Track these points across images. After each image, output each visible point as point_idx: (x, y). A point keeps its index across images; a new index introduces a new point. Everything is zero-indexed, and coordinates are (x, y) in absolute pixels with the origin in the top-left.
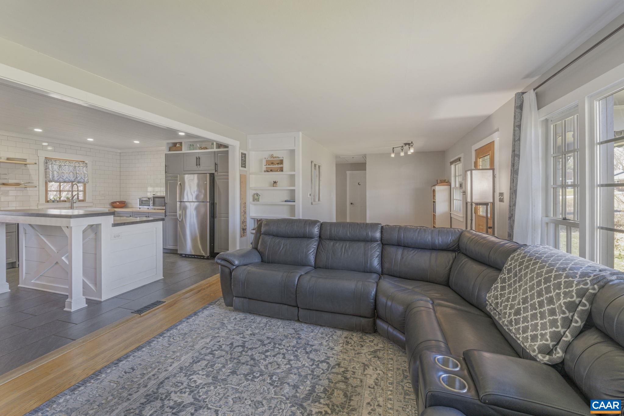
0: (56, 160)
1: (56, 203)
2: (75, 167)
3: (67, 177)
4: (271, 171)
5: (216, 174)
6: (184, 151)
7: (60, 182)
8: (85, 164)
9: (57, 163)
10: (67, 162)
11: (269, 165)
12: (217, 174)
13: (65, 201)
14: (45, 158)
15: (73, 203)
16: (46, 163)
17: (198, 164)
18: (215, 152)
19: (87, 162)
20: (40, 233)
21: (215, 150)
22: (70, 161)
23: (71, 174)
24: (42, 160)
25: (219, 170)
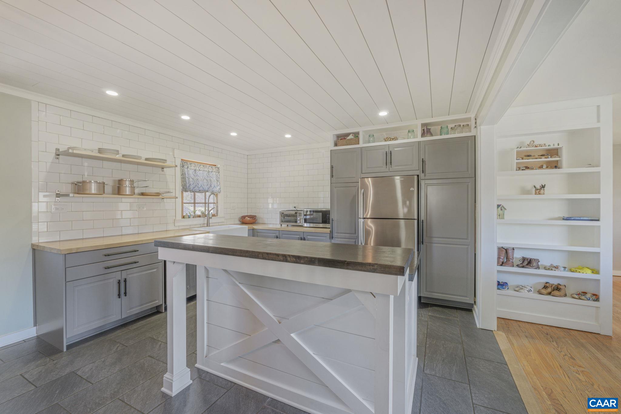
0: (192, 163)
1: (191, 219)
2: (209, 172)
3: (201, 186)
4: (527, 168)
5: (422, 176)
6: (361, 145)
7: (194, 192)
8: (217, 169)
9: (192, 168)
10: (202, 166)
11: (523, 159)
12: (425, 176)
13: (199, 216)
14: (182, 160)
15: (209, 219)
16: (183, 166)
17: (389, 161)
18: (419, 143)
19: (219, 166)
20: (237, 281)
21: (419, 139)
22: (204, 165)
23: (205, 181)
24: (178, 163)
25: (427, 170)
